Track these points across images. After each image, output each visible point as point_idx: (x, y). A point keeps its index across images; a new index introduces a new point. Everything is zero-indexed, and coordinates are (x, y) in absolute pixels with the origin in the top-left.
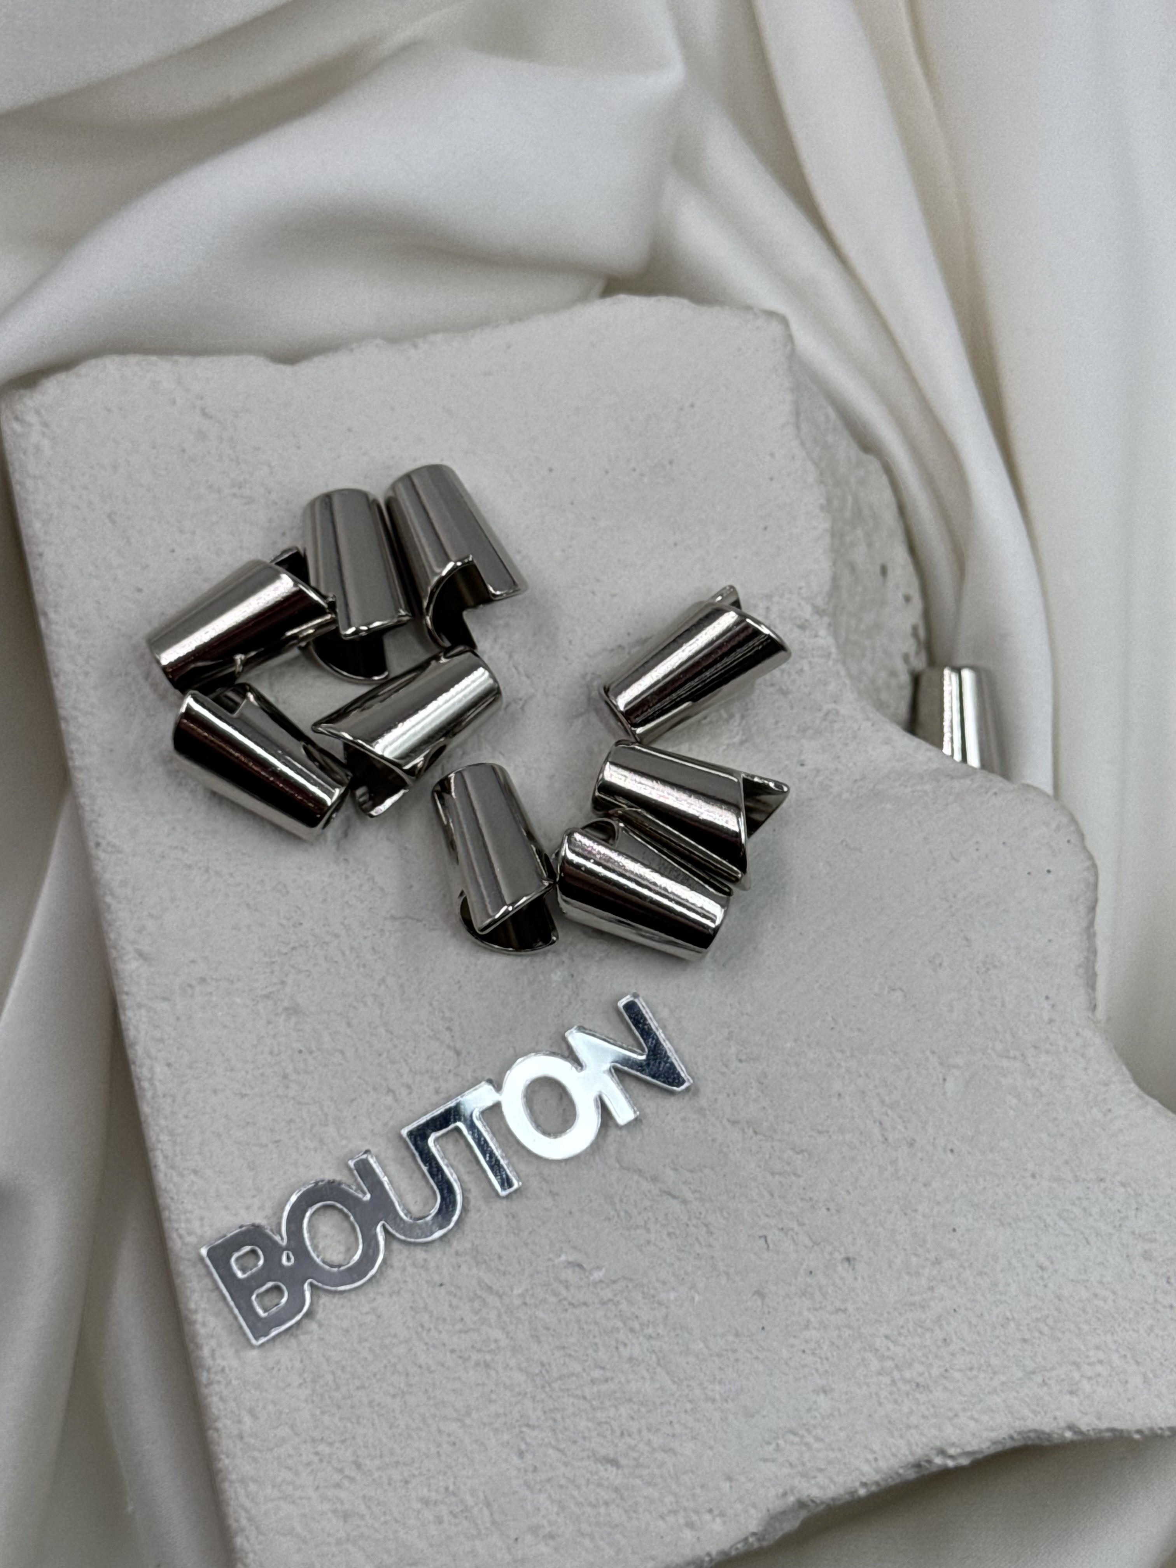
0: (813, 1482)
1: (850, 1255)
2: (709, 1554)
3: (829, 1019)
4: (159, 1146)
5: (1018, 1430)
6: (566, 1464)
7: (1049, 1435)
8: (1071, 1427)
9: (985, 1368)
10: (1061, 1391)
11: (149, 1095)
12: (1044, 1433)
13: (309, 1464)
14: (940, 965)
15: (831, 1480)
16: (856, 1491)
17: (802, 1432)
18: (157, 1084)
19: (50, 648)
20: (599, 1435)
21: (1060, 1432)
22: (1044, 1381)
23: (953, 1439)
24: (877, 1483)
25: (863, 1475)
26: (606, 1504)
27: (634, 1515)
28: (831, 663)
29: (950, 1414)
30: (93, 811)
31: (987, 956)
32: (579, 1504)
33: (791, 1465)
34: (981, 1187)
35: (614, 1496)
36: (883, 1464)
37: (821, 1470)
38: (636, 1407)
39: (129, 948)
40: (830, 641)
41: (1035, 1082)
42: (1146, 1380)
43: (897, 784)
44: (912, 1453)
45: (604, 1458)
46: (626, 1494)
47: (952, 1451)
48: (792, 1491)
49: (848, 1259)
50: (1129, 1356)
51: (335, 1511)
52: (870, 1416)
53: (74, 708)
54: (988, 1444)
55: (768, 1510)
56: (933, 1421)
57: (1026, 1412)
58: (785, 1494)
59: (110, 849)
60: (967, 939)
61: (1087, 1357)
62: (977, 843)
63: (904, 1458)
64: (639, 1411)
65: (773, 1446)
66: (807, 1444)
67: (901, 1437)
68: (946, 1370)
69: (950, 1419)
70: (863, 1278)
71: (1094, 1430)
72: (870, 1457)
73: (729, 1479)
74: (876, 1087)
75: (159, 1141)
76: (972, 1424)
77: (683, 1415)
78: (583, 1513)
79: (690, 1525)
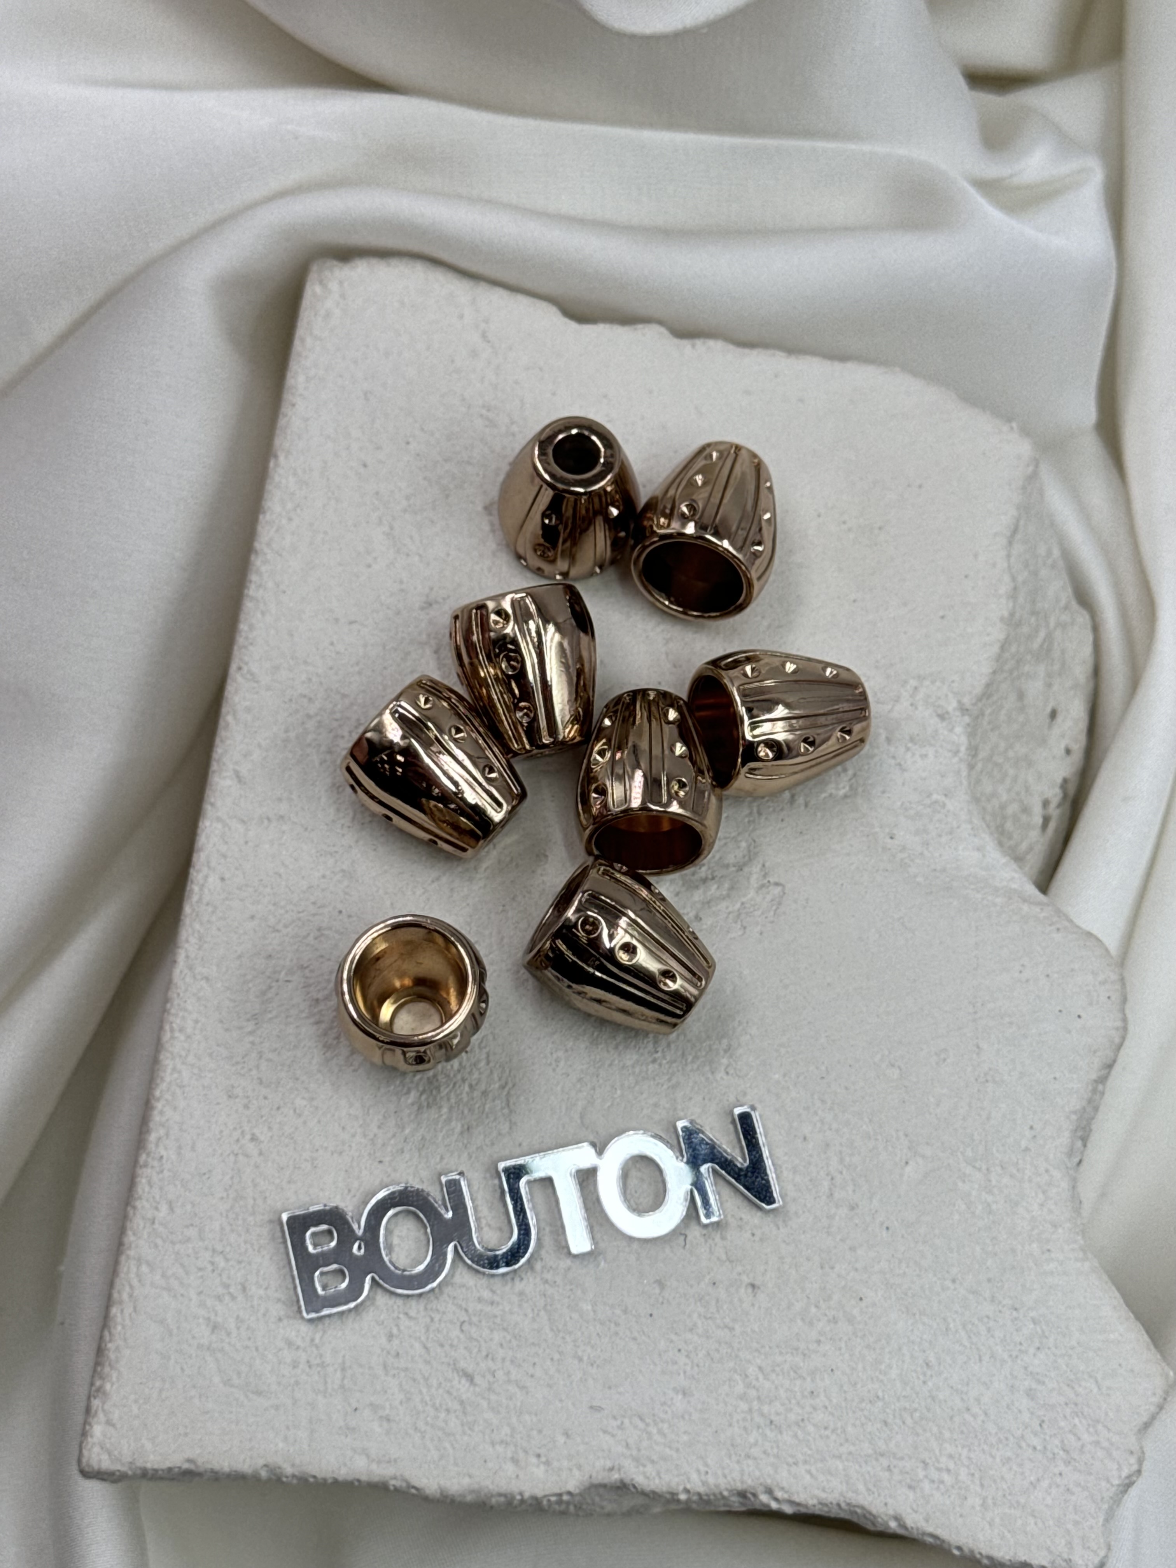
0: (641, 1468)
1: (757, 1283)
2: (521, 1494)
3: (823, 1068)
4: (186, 945)
5: (848, 1501)
6: (427, 1362)
7: (874, 1516)
8: (897, 1518)
9: (839, 1431)
10: (900, 1482)
11: (195, 898)
12: (870, 1513)
13: (200, 1269)
14: (945, 1060)
15: (658, 1474)
16: (677, 1494)
17: (647, 1420)
18: (206, 891)
19: (269, 487)
20: (466, 1348)
21: (885, 1518)
22: (889, 1466)
23: (785, 1484)
24: (699, 1494)
25: (689, 1481)
26: (448, 1411)
27: (469, 1432)
28: (955, 760)
29: (790, 1460)
30: (247, 638)
31: (990, 1069)
32: (423, 1401)
33: (627, 1446)
34: (901, 1272)
35: (456, 1406)
36: (711, 1480)
37: (653, 1462)
38: (508, 1337)
39: (231, 767)
40: (963, 740)
41: (990, 1199)
42: (984, 1505)
43: (972, 887)
44: (742, 1482)
45: (463, 1370)
46: (469, 1409)
47: (779, 1494)
48: (619, 1470)
49: (753, 1286)
50: (977, 1476)
51: (208, 1319)
52: (716, 1432)
53: (268, 545)
54: (815, 1501)
55: (591, 1477)
56: (772, 1459)
57: (861, 1487)
58: (611, 1469)
59: (248, 676)
60: (978, 1047)
61: (938, 1462)
62: (1023, 966)
63: (732, 1483)
64: (510, 1341)
65: (619, 1422)
66: (650, 1435)
67: (738, 1462)
68: (803, 1420)
69: (788, 1464)
70: (760, 1307)
71: (918, 1529)
72: (703, 1469)
73: (567, 1434)
74: (841, 1144)
75: (187, 941)
76: (808, 1477)
77: (549, 1363)
78: (424, 1411)
79: (515, 1461)
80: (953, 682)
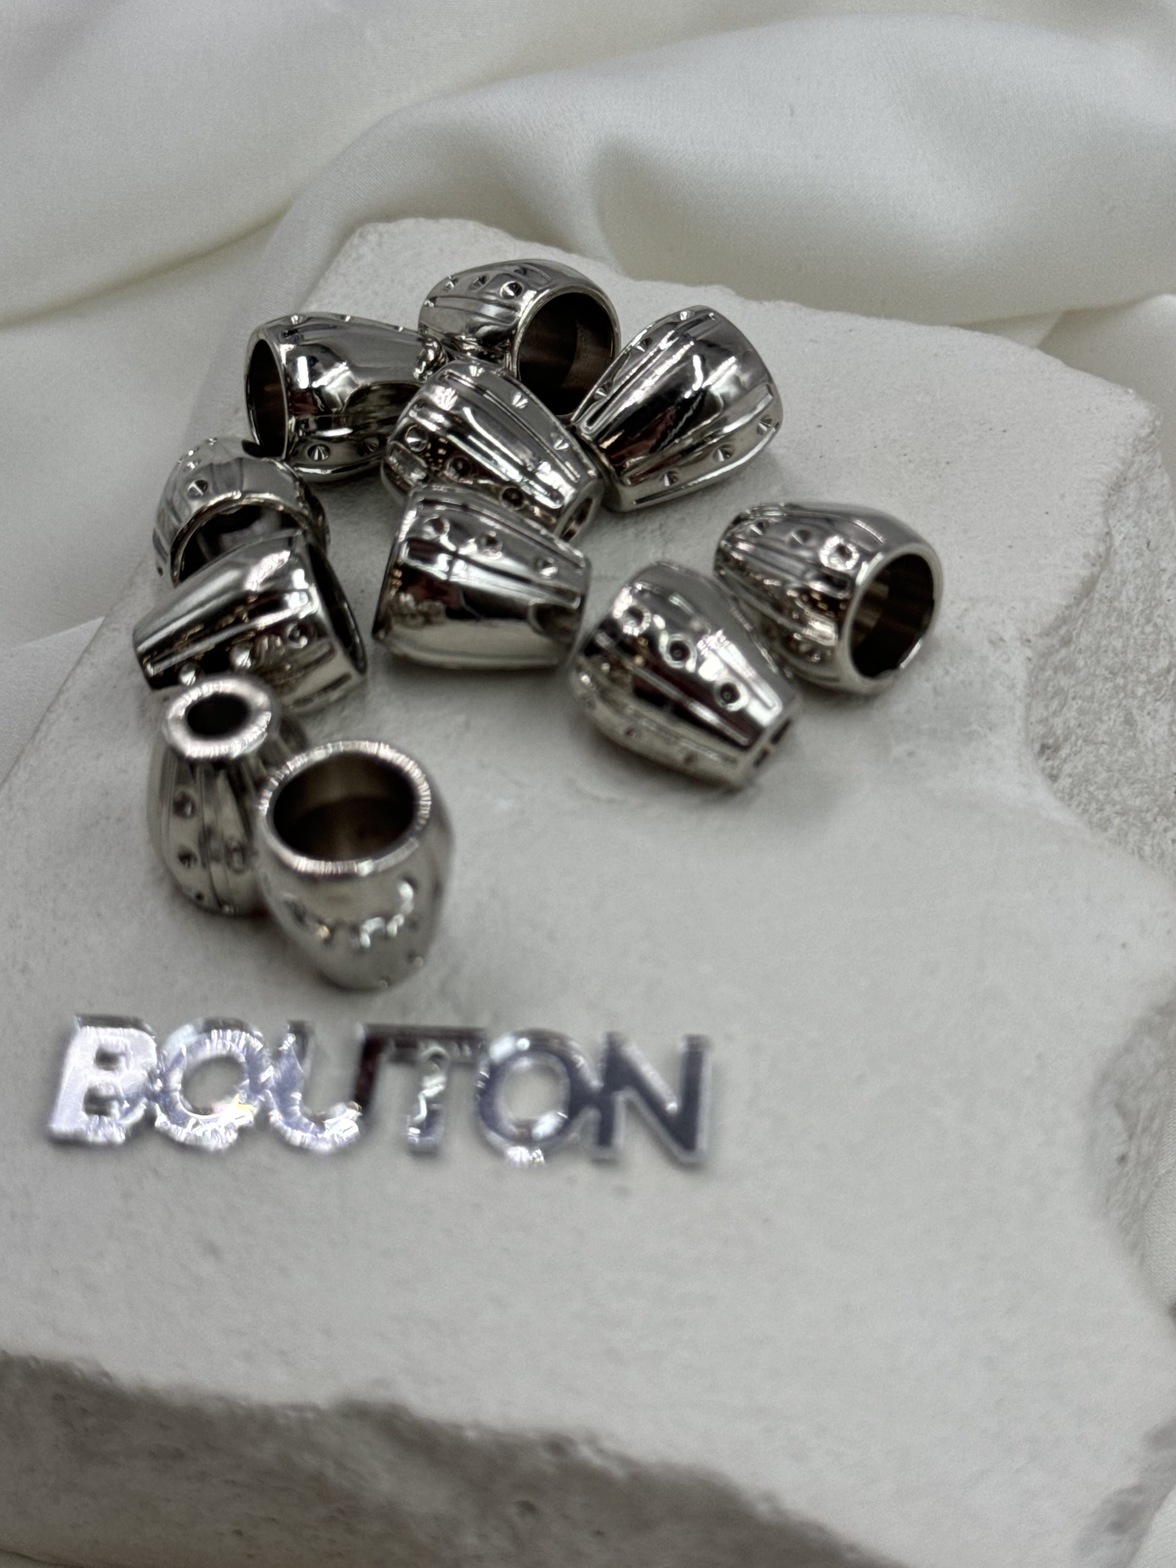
0: (420, 1388)
2: (248, 1400)
5: (702, 1465)
7: (739, 1492)
8: (770, 1498)
10: (782, 1450)
15: (443, 1397)
21: (753, 1497)
23: (617, 1431)
24: (495, 1434)
25: (484, 1413)
27: (198, 1314)
28: (1010, 695)
33: (407, 1357)
35: (191, 1285)
36: (514, 1415)
37: (437, 1380)
40: (1023, 676)
45: (209, 1243)
46: (205, 1289)
47: (606, 1446)
48: (389, 1384)
80: (1013, 608)
